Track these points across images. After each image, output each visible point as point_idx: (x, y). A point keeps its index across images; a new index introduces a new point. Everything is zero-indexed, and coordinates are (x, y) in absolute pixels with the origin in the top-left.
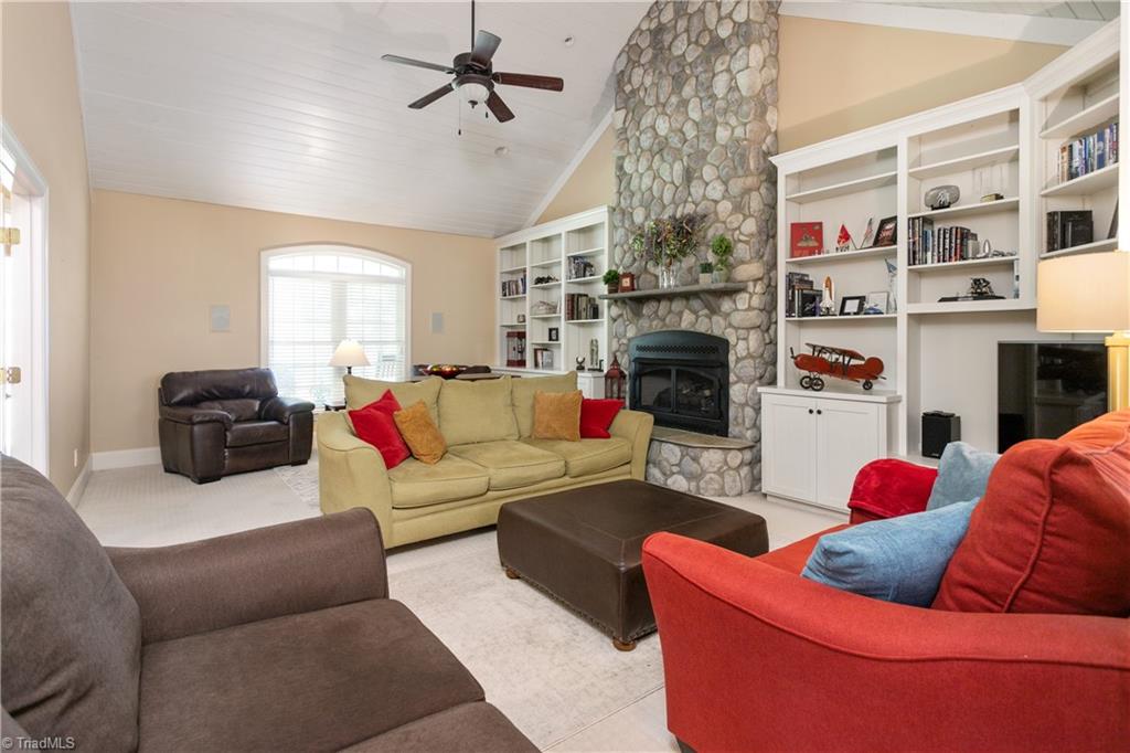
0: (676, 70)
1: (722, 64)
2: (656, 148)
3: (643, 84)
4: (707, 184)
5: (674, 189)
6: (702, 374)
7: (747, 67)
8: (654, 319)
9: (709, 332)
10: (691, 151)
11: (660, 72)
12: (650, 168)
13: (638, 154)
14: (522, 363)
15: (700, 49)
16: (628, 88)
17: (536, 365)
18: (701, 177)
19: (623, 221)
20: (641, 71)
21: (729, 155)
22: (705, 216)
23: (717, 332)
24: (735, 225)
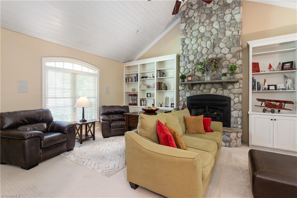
0: (209, 12)
1: (229, 11)
2: (199, 36)
3: (193, 15)
4: (221, 49)
5: (207, 50)
6: (219, 108)
7: (239, 13)
8: (198, 91)
9: (223, 95)
10: (215, 38)
11: (202, 12)
12: (196, 42)
13: (191, 38)
14: (136, 104)
15: (219, 6)
16: (187, 16)
17: (141, 105)
18: (219, 46)
19: (184, 59)
20: (193, 11)
21: (231, 40)
22: (221, 58)
23: (226, 95)
24: (234, 62)
